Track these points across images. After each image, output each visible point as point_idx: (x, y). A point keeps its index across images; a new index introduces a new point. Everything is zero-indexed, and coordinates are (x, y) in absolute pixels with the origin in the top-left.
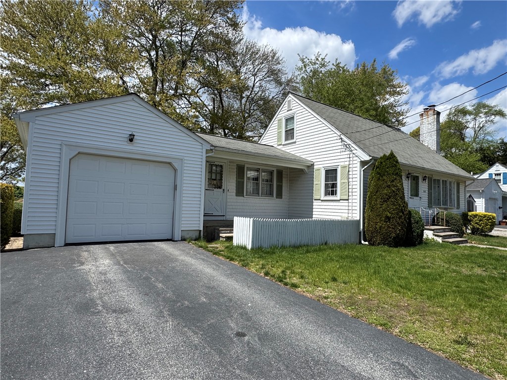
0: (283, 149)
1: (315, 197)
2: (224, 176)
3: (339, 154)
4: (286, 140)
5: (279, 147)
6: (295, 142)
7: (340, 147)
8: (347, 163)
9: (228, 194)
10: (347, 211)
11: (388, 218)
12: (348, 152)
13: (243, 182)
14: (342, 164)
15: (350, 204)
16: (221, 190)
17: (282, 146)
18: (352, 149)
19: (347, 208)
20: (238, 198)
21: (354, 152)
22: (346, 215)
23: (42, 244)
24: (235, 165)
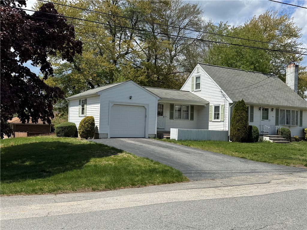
0: (195, 94)
1: (210, 120)
4: (196, 89)
17: (194, 92)
19: (223, 125)
20: (171, 120)
21: (227, 98)
22: (223, 129)
23: (104, 137)
24: (169, 104)
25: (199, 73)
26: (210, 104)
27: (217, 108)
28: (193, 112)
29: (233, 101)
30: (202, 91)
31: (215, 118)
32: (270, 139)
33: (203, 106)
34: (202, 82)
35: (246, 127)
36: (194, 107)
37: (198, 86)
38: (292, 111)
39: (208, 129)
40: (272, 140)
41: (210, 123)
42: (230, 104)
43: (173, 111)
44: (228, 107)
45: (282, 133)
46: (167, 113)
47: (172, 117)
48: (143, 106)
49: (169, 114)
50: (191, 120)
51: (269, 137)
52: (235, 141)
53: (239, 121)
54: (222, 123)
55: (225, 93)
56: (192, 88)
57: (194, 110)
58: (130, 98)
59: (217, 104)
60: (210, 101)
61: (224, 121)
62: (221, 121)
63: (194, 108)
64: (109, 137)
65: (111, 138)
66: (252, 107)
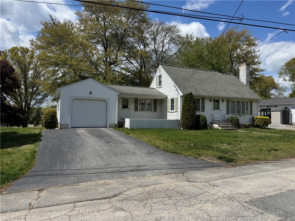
0: (158, 90)
1: (168, 111)
2: (129, 103)
3: (175, 93)
4: (159, 86)
5: (157, 89)
6: (162, 87)
7: (175, 90)
8: (177, 97)
9: (131, 110)
10: (177, 116)
11: (187, 119)
12: (177, 92)
13: (138, 105)
14: (175, 97)
15: (178, 114)
16: (128, 109)
17: (158, 88)
18: (178, 91)
19: (177, 115)
20: (135, 112)
21: (179, 92)
22: (176, 118)
23: (65, 127)
24: (134, 98)
25: (160, 72)
26: (168, 98)
27: (172, 100)
28: (156, 104)
29: (183, 94)
30: (163, 87)
31: (171, 110)
32: (219, 126)
33: (163, 99)
34: (163, 79)
35: (193, 116)
36: (157, 100)
37: (160, 83)
38: (242, 101)
39: (167, 118)
40: (221, 127)
41: (168, 113)
42: (181, 96)
43: (138, 104)
44: (180, 99)
45: (231, 121)
46: (132, 106)
47: (136, 109)
48: (104, 100)
49: (134, 107)
50: (154, 111)
51: (218, 125)
52: (185, 129)
53: (187, 111)
54: (176, 113)
55: (177, 88)
56: (157, 86)
57: (157, 104)
58: (91, 93)
59: (172, 97)
60: (168, 95)
61: (177, 112)
62: (175, 112)
63: (157, 102)
64: (70, 127)
65: (72, 128)
66: (203, 99)
